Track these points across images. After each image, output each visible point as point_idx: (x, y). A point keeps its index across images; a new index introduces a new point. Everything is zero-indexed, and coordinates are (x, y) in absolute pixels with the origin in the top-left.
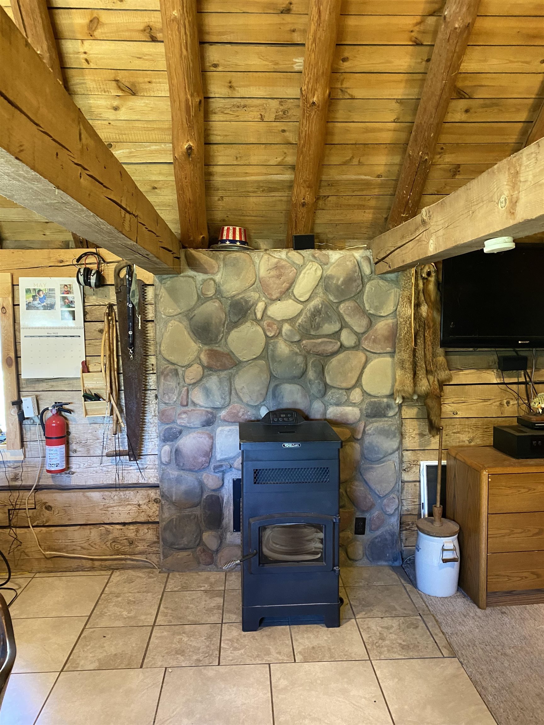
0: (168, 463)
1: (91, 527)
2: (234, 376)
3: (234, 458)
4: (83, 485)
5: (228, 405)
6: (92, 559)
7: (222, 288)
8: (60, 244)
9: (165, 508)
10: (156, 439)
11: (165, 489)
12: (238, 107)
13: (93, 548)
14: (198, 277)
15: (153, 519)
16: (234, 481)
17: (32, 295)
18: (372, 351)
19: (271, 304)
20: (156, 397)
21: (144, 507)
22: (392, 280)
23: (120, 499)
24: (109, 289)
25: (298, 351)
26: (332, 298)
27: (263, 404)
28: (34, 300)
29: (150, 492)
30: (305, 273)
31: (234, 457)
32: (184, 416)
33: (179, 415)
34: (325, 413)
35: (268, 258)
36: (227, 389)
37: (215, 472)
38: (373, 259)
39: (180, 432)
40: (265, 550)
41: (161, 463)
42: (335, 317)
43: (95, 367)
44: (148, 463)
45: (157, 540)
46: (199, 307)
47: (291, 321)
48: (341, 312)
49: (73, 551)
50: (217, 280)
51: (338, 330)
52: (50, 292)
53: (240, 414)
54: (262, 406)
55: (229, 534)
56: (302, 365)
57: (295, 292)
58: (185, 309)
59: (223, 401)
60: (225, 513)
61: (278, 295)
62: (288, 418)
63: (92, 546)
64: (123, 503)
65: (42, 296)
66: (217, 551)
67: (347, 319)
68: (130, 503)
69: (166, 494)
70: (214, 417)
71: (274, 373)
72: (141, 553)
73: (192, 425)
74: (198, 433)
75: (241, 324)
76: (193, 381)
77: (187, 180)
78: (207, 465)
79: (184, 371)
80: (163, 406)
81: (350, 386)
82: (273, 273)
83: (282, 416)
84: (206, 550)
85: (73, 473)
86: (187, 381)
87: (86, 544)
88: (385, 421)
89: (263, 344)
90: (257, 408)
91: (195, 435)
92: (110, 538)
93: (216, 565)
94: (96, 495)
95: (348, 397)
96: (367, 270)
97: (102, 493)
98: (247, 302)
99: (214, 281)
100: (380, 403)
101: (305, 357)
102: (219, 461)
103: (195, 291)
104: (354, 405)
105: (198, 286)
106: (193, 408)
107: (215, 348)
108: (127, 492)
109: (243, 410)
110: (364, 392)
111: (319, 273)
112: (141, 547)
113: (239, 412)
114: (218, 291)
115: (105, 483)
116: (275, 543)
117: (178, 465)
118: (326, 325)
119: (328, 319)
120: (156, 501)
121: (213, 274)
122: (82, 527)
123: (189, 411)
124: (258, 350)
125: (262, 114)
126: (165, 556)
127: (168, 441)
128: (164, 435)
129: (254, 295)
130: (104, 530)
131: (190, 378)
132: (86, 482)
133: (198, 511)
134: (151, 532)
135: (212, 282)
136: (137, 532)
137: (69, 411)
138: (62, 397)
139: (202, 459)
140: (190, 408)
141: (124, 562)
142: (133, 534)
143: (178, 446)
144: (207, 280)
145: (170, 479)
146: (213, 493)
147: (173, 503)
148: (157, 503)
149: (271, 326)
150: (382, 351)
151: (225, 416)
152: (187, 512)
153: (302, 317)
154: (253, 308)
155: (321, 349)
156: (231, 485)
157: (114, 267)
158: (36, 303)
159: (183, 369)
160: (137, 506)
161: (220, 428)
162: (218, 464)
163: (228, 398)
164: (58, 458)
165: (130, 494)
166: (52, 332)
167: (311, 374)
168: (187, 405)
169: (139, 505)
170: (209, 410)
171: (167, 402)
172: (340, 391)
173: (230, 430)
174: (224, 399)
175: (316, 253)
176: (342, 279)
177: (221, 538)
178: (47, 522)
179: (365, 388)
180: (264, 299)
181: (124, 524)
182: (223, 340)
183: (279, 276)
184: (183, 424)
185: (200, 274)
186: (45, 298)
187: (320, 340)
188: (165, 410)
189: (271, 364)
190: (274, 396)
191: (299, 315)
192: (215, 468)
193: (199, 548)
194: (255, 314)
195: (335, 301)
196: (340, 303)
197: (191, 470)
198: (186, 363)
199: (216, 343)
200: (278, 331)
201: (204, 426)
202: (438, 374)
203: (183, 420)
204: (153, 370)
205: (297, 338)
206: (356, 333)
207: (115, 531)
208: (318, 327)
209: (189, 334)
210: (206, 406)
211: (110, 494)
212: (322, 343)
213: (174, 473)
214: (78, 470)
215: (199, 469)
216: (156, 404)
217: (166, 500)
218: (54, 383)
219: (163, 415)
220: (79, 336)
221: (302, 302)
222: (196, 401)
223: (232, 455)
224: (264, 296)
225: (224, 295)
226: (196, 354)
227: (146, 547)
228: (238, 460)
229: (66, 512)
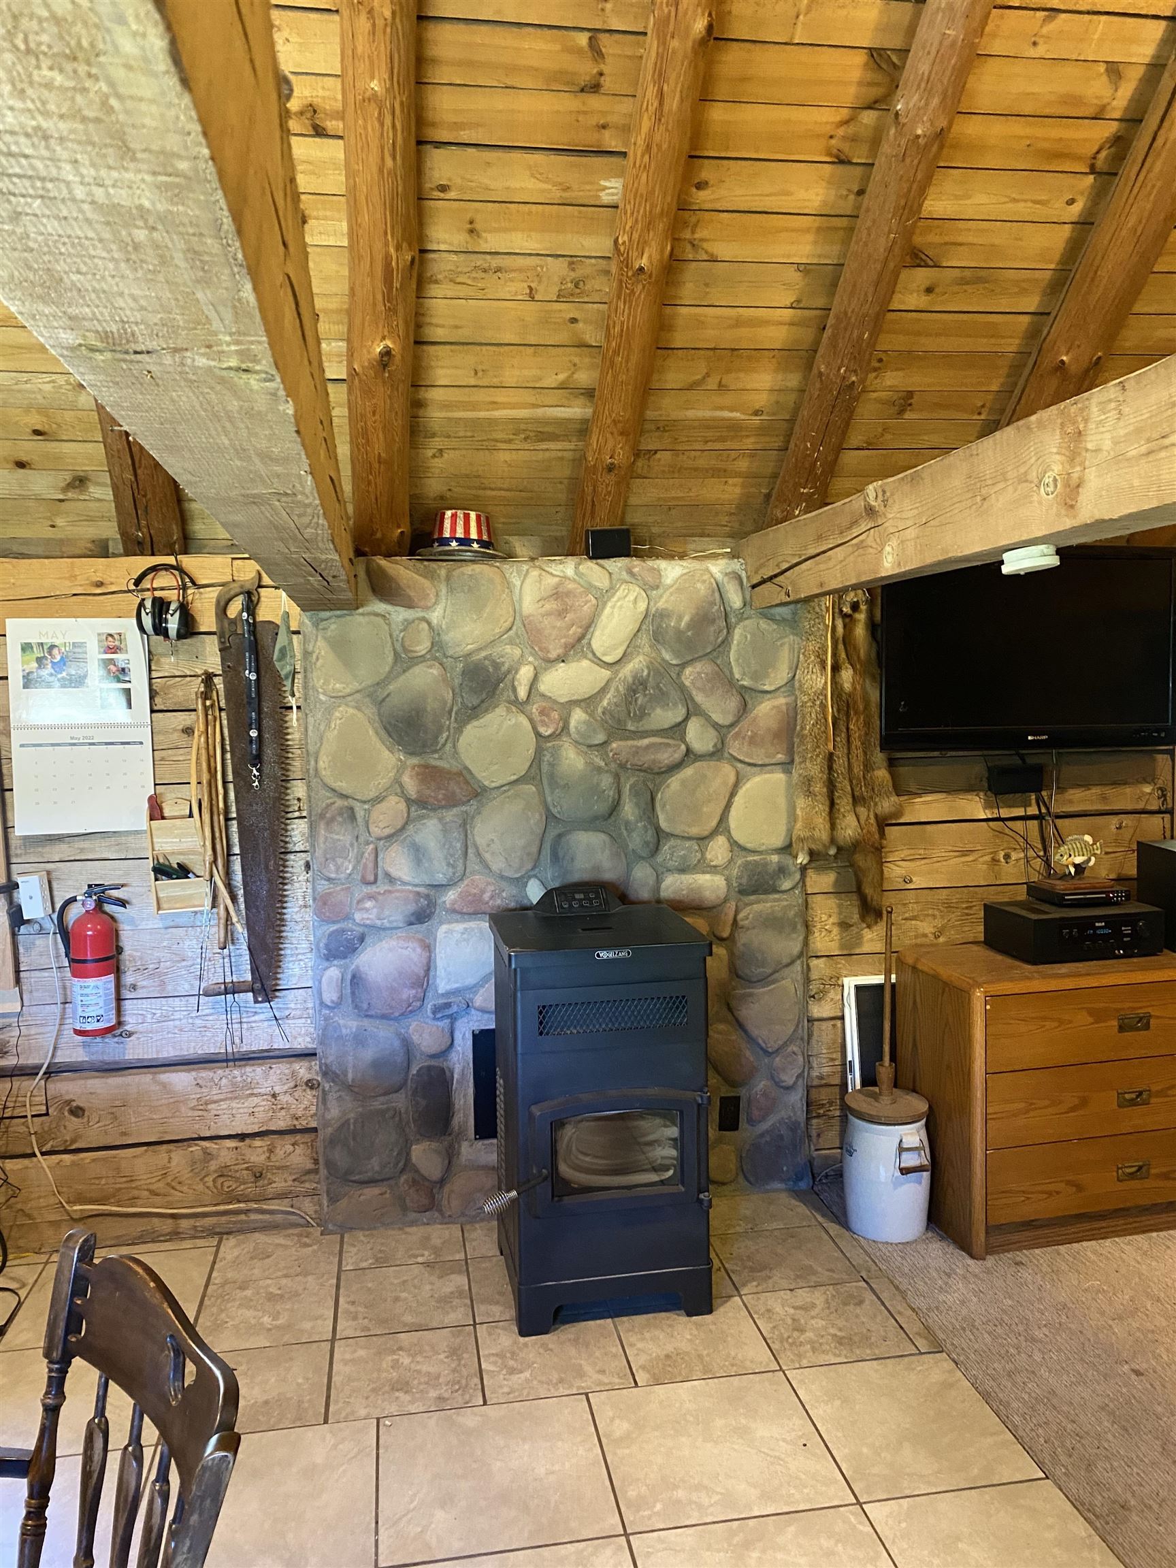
0: (337, 1005)
1: (171, 1146)
2: (473, 817)
3: (474, 988)
4: (152, 1059)
5: (461, 879)
6: (173, 1216)
7: (446, 638)
8: (89, 545)
9: (332, 1097)
10: (309, 955)
11: (331, 1059)
12: (485, 271)
13: (177, 1193)
14: (394, 616)
15: (304, 1123)
16: (474, 1035)
18: (747, 760)
19: (546, 670)
20: (308, 866)
21: (284, 1099)
22: (784, 620)
23: (234, 1084)
24: (204, 642)
25: (602, 764)
26: (667, 656)
27: (532, 873)
28: (40, 667)
29: (296, 1066)
30: (613, 607)
31: (475, 986)
32: (369, 904)
33: (358, 902)
34: (657, 889)
35: (540, 575)
36: (458, 845)
37: (435, 1019)
38: (748, 577)
39: (362, 939)
40: (564, 1169)
41: (322, 1003)
42: (674, 694)
43: (176, 808)
44: (292, 1006)
45: (313, 1167)
46: (397, 677)
47: (588, 703)
48: (687, 683)
49: (133, 1201)
50: (435, 622)
51: (679, 719)
52: (76, 650)
53: (486, 896)
54: (530, 877)
55: (465, 1144)
56: (611, 793)
57: (596, 644)
58: (369, 682)
59: (451, 870)
60: (457, 1101)
61: (560, 651)
62: (590, 900)
63: (173, 1188)
64: (238, 1092)
65: (58, 658)
66: (442, 1182)
67: (699, 698)
68: (255, 1091)
69: (334, 1068)
70: (432, 904)
71: (555, 811)
72: (280, 1196)
73: (386, 923)
74: (399, 938)
75: (486, 711)
76: (387, 831)
77: (377, 417)
78: (418, 1004)
79: (368, 811)
80: (323, 886)
81: (706, 833)
82: (550, 606)
83: (577, 896)
84: (417, 1180)
85: (130, 1034)
86: (376, 831)
87: (161, 1185)
88: (775, 900)
89: (532, 751)
90: (521, 882)
91: (393, 943)
92: (213, 1168)
93: (440, 1211)
94: (180, 1080)
95: (703, 854)
96: (735, 599)
97: (194, 1073)
98: (497, 666)
99: (429, 623)
100: (766, 864)
101: (617, 776)
102: (443, 995)
103: (389, 644)
104: (713, 869)
105: (395, 635)
106: (387, 888)
107: (433, 762)
108: (248, 1069)
109: (491, 888)
110: (734, 845)
111: (642, 606)
112: (280, 1183)
113: (483, 892)
114: (437, 643)
115: (200, 1052)
116: (582, 1153)
117: (356, 1007)
118: (658, 711)
119: (661, 698)
120: (311, 1085)
121: (427, 608)
122: (151, 1148)
123: (379, 893)
124: (520, 763)
125: (533, 285)
126: (333, 1200)
127: (335, 957)
128: (327, 945)
129: (512, 652)
130: (201, 1153)
131: (381, 825)
132: (158, 1052)
133: (400, 1101)
134: (299, 1150)
135: (425, 625)
136: (271, 1151)
137: (123, 903)
138: (104, 873)
139: (408, 993)
140: (382, 887)
141: (243, 1217)
142: (263, 1157)
143: (357, 967)
144: (413, 621)
145: (340, 1037)
146: (433, 1063)
147: (349, 1088)
148: (312, 1088)
149: (548, 716)
150: (767, 761)
151: (454, 902)
152: (377, 1104)
153: (609, 696)
154: (510, 677)
155: (647, 759)
156: (470, 1043)
157: (215, 595)
158: (44, 673)
159: (366, 807)
160: (270, 1098)
161: (444, 928)
162: (441, 1001)
163: (460, 864)
164: (101, 1004)
165: (255, 1072)
166: (79, 734)
167: (629, 810)
168: (375, 881)
169: (274, 1096)
170: (421, 890)
171: (333, 876)
172: (688, 844)
173: (466, 929)
174: (453, 867)
175: (634, 566)
176: (686, 618)
177: (451, 1155)
178: (73, 1141)
179: (736, 835)
180: (531, 659)
181: (242, 1137)
182: (449, 745)
183: (562, 613)
184: (367, 922)
185: (398, 608)
186: (63, 661)
187: (646, 741)
188: (330, 894)
189: (547, 791)
190: (555, 857)
191: (603, 690)
192: (436, 1009)
193: (402, 1179)
194: (514, 690)
195: (674, 662)
196: (683, 666)
197: (384, 1017)
198: (372, 794)
199: (435, 751)
200: (561, 724)
201: (411, 924)
202: (876, 804)
203: (366, 914)
204: (300, 810)
205: (600, 738)
206: (716, 726)
207: (224, 1153)
208: (642, 715)
209: (377, 733)
210: (417, 881)
211: (211, 1074)
212: (648, 747)
213: (349, 1024)
214: (140, 1028)
215: (402, 1014)
216: (307, 880)
217: (333, 1081)
218: (86, 844)
219: (325, 904)
220: (141, 743)
221: (608, 665)
222: (394, 872)
223: (470, 981)
224: (531, 654)
225: (450, 653)
226: (392, 774)
227: (290, 1183)
228: (482, 991)
229: (116, 1118)
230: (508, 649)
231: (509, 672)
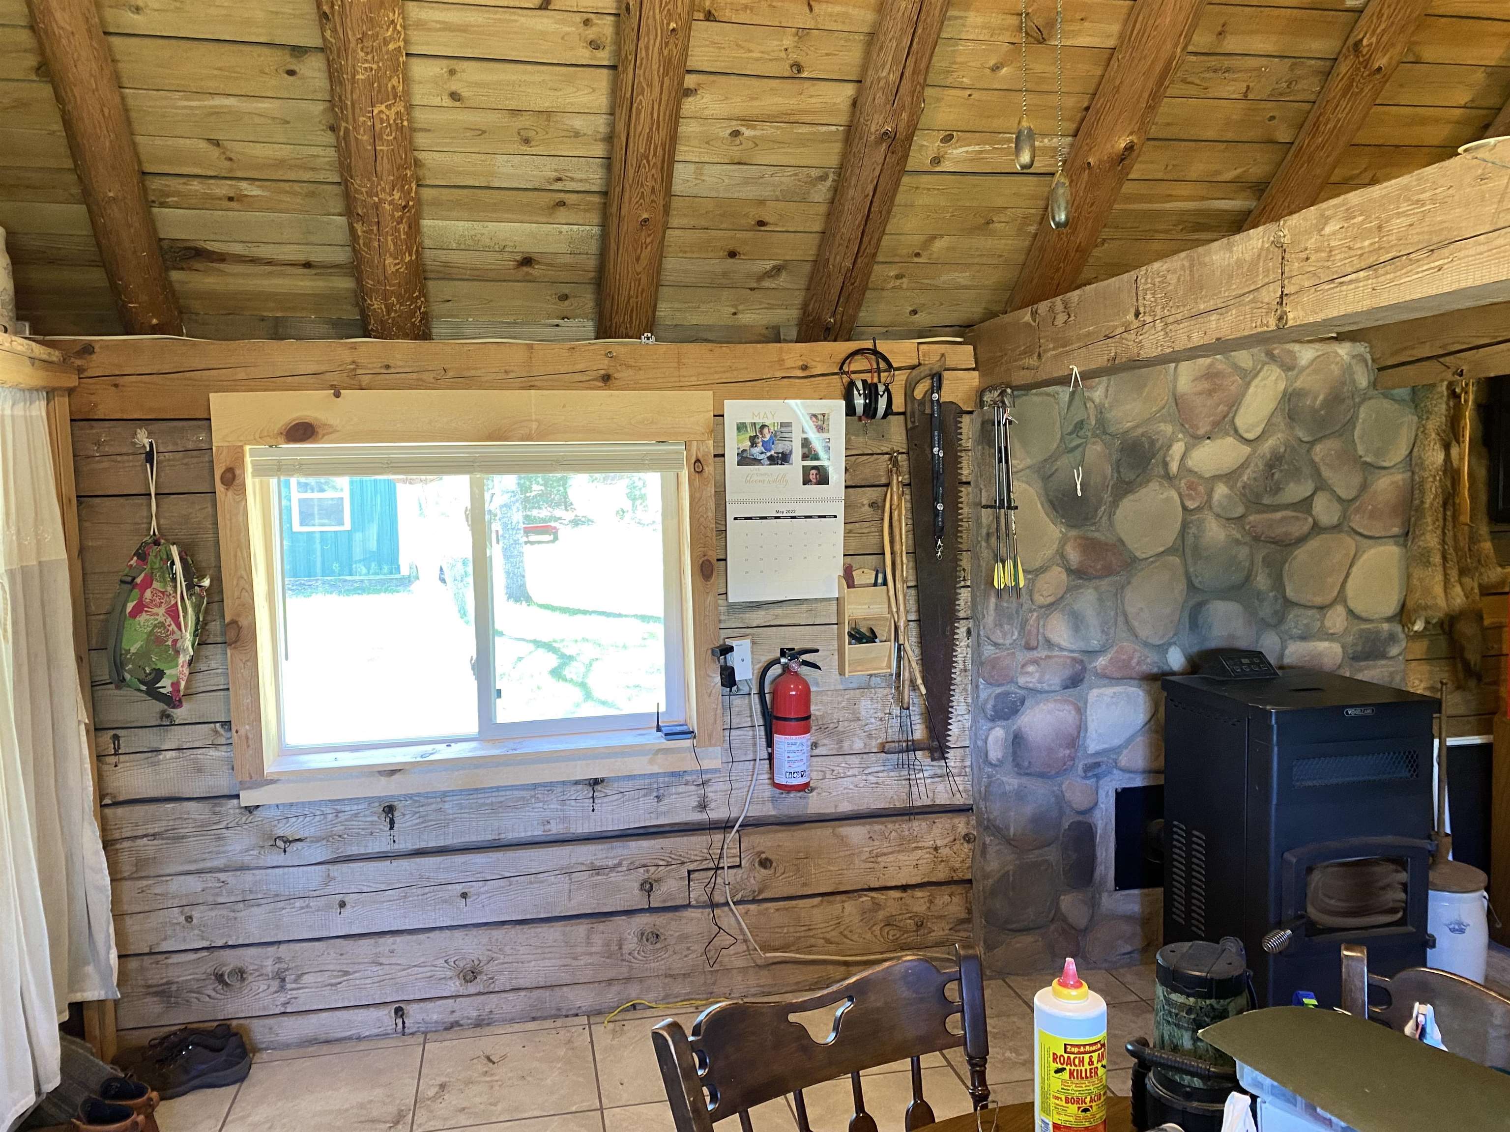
0: (1001, 764)
1: (844, 897)
2: (1123, 587)
3: (1119, 749)
4: (828, 814)
5: (1112, 646)
7: (1108, 415)
9: (992, 850)
10: (966, 717)
11: (995, 814)
12: (1215, 71)
13: (848, 941)
14: (1061, 396)
15: (961, 875)
16: (1117, 793)
17: (748, 436)
18: (1366, 533)
19: (1194, 446)
20: (969, 632)
21: (945, 852)
22: (1404, 400)
23: (902, 838)
24: (892, 422)
25: (1239, 536)
26: (1301, 434)
27: (1174, 640)
28: (752, 446)
29: (956, 821)
30: (1256, 387)
31: (1119, 747)
32: (1031, 668)
33: (1023, 666)
34: (1282, 656)
36: (1112, 613)
37: (1086, 777)
38: (1373, 360)
39: (1023, 701)
40: (1312, 912)
41: (987, 762)
42: (1306, 471)
43: (864, 576)
44: (952, 764)
46: (1063, 455)
47: (1229, 477)
48: (1317, 459)
49: (810, 949)
50: (1097, 401)
51: (1309, 494)
52: (783, 429)
53: (1134, 662)
54: (1170, 644)
55: (1105, 896)
56: (1246, 564)
57: (1238, 422)
58: (1040, 458)
59: (1103, 638)
60: (1099, 855)
61: (1207, 429)
63: (845, 936)
64: (905, 845)
65: (768, 437)
66: (1085, 931)
67: (1326, 473)
68: (920, 845)
69: (998, 823)
70: (1084, 669)
71: (1196, 582)
72: (937, 945)
73: (1045, 687)
74: (1055, 701)
75: (1141, 486)
76: (1050, 600)
77: (1094, 208)
78: (1071, 763)
79: (1032, 581)
80: (990, 651)
81: (1328, 602)
83: (1244, 661)
84: (1065, 927)
85: (812, 790)
86: (1040, 600)
87: (835, 933)
88: (1383, 666)
89: (1178, 525)
90: (1162, 649)
91: (1051, 705)
92: (880, 917)
93: (1085, 958)
94: (856, 833)
95: (1322, 623)
96: (1363, 380)
97: (868, 827)
98: (1152, 442)
99: (1094, 403)
100: (1378, 632)
101: (1251, 548)
102: (1092, 755)
103: (1059, 423)
104: (1331, 637)
105: (1062, 414)
106: (1047, 653)
107: (1090, 535)
108: (915, 824)
109: (1137, 655)
110: (1351, 612)
111: (1282, 386)
112: (939, 931)
113: (1131, 658)
114: (1102, 423)
115: (872, 806)
116: (1329, 897)
117: (1018, 765)
118: (1292, 485)
119: (1295, 474)
120: (967, 838)
121: (1090, 389)
122: (826, 898)
123: (1040, 658)
124: (1170, 536)
125: (1251, 85)
126: (989, 947)
127: (1000, 718)
128: (994, 706)
129: (1167, 429)
130: (870, 903)
131: (1045, 594)
132: (836, 807)
133: (1052, 854)
134: (955, 899)
135: (1091, 405)
136: (931, 902)
137: (814, 667)
138: (797, 639)
139: (1062, 753)
140: (1042, 653)
142: (924, 907)
143: (1020, 728)
145: (1005, 793)
146: (1080, 818)
147: (1008, 841)
148: (968, 842)
149: (1195, 490)
150: (1383, 534)
151: (1105, 667)
152: (1032, 857)
153: (1249, 471)
154: (1161, 453)
155: (1279, 531)
156: (1112, 800)
157: (904, 377)
158: (756, 451)
159: (1031, 576)
160: (932, 850)
161: (1095, 692)
162: (1091, 761)
163: (1112, 631)
164: (804, 761)
165: (918, 826)
166: (782, 508)
167: (1262, 581)
168: (1036, 648)
169: (936, 849)
170: (1076, 655)
171: (1002, 641)
172: (1310, 613)
173: (1114, 693)
174: (1107, 634)
175: (1275, 349)
176: (1321, 397)
177: (1093, 904)
178: (761, 892)
179: (1351, 604)
180: (1180, 436)
181: (904, 888)
182: (1105, 518)
183: (1210, 393)
184: (1031, 685)
186: (772, 440)
187: (1279, 515)
188: (998, 658)
189: (1190, 561)
190: (1194, 626)
191: (1243, 466)
192: (1088, 768)
193: (1052, 927)
194: (1166, 465)
195: (1305, 439)
196: (1312, 443)
197: (1042, 775)
198: (1037, 565)
199: (1094, 524)
200: (1205, 498)
201: (1066, 687)
202: (1481, 574)
203: (1030, 677)
204: (965, 579)
205: (1240, 510)
206: (1340, 499)
207: (891, 902)
208: (1277, 490)
209: (1044, 507)
210: (1074, 647)
211: (883, 828)
212: (1283, 519)
213: (1011, 782)
214: (819, 784)
215: (1057, 773)
216: (968, 646)
217: (993, 835)
218: (779, 611)
219: (994, 668)
220: (835, 517)
221: (1247, 442)
222: (1055, 638)
223: (1116, 742)
224: (1182, 432)
225: (1112, 429)
226: (1055, 546)
227: (947, 932)
228: (1125, 752)
229: (798, 870)
230: (1162, 426)
231: (1161, 448)
